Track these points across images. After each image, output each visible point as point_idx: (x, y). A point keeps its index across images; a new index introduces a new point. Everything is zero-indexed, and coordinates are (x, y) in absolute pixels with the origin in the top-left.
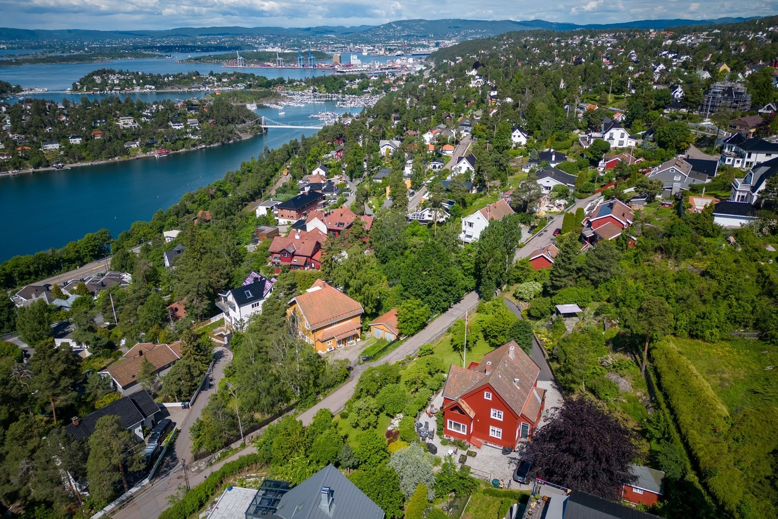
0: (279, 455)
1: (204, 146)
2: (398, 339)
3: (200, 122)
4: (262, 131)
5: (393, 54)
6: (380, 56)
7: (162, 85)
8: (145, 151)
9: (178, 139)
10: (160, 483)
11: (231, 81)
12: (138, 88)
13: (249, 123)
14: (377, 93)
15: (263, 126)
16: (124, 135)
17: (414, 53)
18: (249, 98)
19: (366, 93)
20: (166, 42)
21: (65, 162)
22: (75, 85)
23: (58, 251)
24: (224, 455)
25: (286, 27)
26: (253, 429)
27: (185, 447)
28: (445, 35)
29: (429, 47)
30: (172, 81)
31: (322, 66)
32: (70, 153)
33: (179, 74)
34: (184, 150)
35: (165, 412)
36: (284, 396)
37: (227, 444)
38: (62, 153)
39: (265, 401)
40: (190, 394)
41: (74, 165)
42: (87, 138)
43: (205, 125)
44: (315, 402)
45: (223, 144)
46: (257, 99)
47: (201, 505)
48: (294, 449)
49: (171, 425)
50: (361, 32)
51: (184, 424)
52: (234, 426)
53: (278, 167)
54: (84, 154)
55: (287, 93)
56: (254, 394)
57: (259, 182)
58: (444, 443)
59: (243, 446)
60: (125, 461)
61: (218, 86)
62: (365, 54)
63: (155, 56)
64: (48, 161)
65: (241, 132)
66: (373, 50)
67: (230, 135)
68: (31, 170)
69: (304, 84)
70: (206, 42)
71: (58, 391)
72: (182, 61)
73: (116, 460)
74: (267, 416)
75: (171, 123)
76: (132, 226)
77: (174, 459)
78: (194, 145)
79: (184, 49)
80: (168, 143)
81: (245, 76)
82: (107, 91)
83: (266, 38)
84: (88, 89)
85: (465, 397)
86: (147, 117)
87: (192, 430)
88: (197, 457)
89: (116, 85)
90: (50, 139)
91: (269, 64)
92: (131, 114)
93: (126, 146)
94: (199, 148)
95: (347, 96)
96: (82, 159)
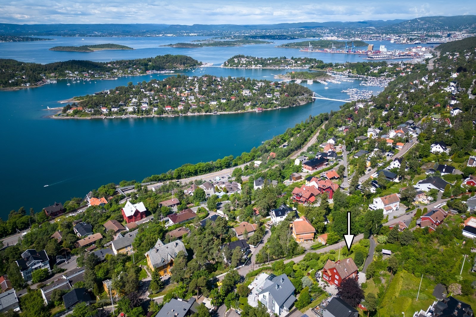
0: (276, 269)
1: (280, 108)
2: (326, 245)
3: (280, 94)
4: (312, 100)
5: (412, 43)
6: (402, 44)
7: (266, 65)
8: (252, 108)
9: (269, 103)
10: (247, 267)
11: (302, 63)
12: (254, 66)
13: (306, 95)
14: (390, 76)
15: (313, 98)
16: (244, 99)
17: (428, 42)
18: (310, 76)
19: (382, 76)
20: (273, 33)
21: (218, 111)
22: (225, 63)
23: (214, 163)
24: (263, 265)
25: (343, 22)
26: (272, 260)
27: (254, 259)
28: (458, 27)
29: (442, 37)
30: (271, 63)
31: (359, 52)
32: (221, 107)
33: (276, 58)
34: (270, 109)
35: (249, 248)
36: (282, 253)
37: (264, 262)
38: (217, 106)
39: (277, 253)
40: (257, 244)
41: (221, 113)
42: (229, 100)
43: (283, 96)
44: (291, 258)
45: (290, 107)
46: (314, 77)
47: (256, 275)
48: (280, 268)
49: (250, 252)
50: (394, 25)
51: (254, 253)
52: (267, 258)
53: (313, 130)
54: (226, 108)
55: (333, 73)
56: (274, 250)
57: (302, 140)
58: (322, 281)
59: (269, 264)
60: (240, 259)
61: (295, 66)
62: (392, 41)
63: (265, 42)
64: (211, 110)
65: (301, 100)
66: (399, 39)
67: (294, 102)
68: (204, 114)
69: (344, 68)
70: (294, 32)
71: (223, 233)
72: (279, 46)
73: (239, 258)
74: (277, 258)
75: (266, 94)
76: (242, 154)
77: (251, 262)
78: (275, 107)
79: (281, 37)
80: (263, 105)
81: (311, 60)
82: (239, 67)
83: (329, 29)
84: (231, 66)
85: (330, 270)
86: (256, 90)
87: (256, 255)
88: (256, 263)
89: (243, 64)
90: (213, 99)
91: (327, 50)
92: (249, 88)
93: (244, 105)
94: (278, 108)
95: (369, 77)
96: (225, 110)
